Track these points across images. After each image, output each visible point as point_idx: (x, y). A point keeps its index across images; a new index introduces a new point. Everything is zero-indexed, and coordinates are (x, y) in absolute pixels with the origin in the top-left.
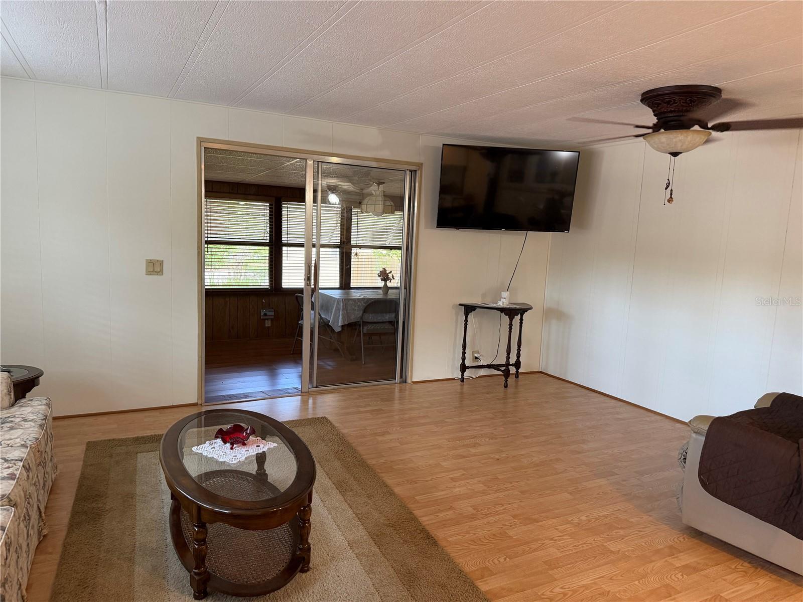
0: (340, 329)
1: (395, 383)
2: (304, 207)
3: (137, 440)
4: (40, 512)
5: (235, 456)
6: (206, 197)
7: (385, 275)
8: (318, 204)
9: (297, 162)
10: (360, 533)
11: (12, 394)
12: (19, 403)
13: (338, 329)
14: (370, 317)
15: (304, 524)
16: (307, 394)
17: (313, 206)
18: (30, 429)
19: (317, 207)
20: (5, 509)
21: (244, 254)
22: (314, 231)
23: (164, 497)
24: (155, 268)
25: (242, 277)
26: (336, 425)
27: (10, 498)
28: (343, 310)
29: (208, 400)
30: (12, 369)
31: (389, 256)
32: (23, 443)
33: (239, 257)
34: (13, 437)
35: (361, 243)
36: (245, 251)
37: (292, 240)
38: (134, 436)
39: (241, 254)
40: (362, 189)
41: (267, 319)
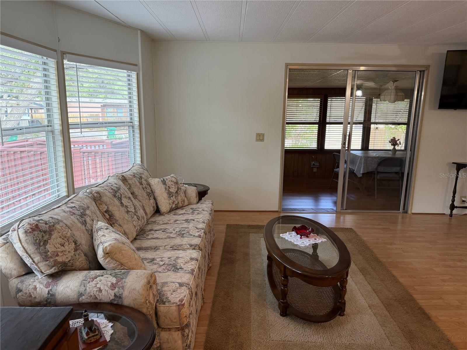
0: (361, 176)
1: (399, 213)
2: (344, 100)
3: (250, 227)
4: (209, 255)
5: (303, 243)
6: (288, 97)
7: (394, 142)
8: (353, 98)
9: (341, 72)
10: (376, 301)
11: (198, 197)
12: (200, 202)
13: (360, 176)
14: (381, 169)
15: (343, 288)
16: (339, 213)
17: (351, 99)
18: (206, 215)
19: (353, 99)
20: (197, 251)
21: (301, 129)
22: (350, 114)
23: (263, 258)
24: (260, 137)
25: (300, 143)
26: (359, 234)
27: (199, 246)
28: (364, 164)
29: (284, 210)
30: (197, 186)
31: (396, 129)
32: (203, 221)
33: (299, 131)
34: (199, 218)
35: (377, 121)
36: (303, 128)
37: (332, 120)
38: (248, 224)
39: (300, 129)
40: (382, 86)
41: (315, 167)
